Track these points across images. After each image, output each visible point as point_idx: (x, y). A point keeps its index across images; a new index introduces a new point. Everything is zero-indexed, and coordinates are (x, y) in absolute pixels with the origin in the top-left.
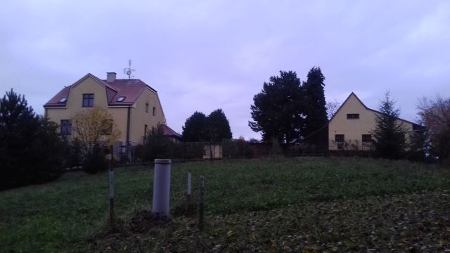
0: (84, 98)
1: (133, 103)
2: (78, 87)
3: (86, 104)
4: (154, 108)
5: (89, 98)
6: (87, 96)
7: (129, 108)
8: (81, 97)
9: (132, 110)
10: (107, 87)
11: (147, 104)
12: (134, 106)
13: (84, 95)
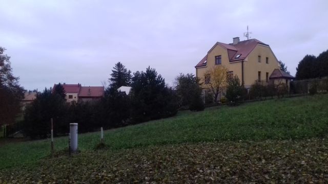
0: (216, 59)
1: (245, 58)
2: (212, 52)
3: (217, 62)
4: (267, 58)
5: (219, 59)
6: (217, 57)
7: (243, 62)
8: (214, 58)
9: (244, 63)
10: (228, 50)
11: (259, 56)
12: (246, 60)
13: (216, 57)
